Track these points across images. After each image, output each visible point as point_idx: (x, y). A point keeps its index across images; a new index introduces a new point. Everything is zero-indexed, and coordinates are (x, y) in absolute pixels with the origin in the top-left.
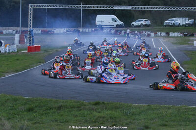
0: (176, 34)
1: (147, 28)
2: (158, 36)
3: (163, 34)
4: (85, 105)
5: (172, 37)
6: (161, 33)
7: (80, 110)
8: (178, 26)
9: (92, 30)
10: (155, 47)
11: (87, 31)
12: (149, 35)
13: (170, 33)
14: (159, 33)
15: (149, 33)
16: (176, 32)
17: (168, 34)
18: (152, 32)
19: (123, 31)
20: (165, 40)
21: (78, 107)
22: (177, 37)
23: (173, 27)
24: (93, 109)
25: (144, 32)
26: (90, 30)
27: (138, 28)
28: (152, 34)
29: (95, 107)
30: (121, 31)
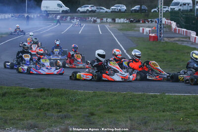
0: (122, 20)
1: (93, 14)
2: (104, 22)
3: (109, 20)
4: (30, 92)
5: (118, 23)
6: (107, 19)
7: (25, 97)
8: (124, 12)
9: (37, 16)
10: (101, 33)
11: (32, 17)
12: (95, 21)
13: (116, 19)
14: (105, 19)
15: (95, 19)
16: (122, 18)
17: (114, 20)
18: (98, 18)
19: (69, 17)
20: (111, 26)
21: (23, 94)
22: (123, 23)
23: (119, 13)
24: (38, 96)
25: (90, 18)
26: (35, 16)
27: (84, 14)
28: (98, 20)
29: (40, 94)
30: (67, 17)
